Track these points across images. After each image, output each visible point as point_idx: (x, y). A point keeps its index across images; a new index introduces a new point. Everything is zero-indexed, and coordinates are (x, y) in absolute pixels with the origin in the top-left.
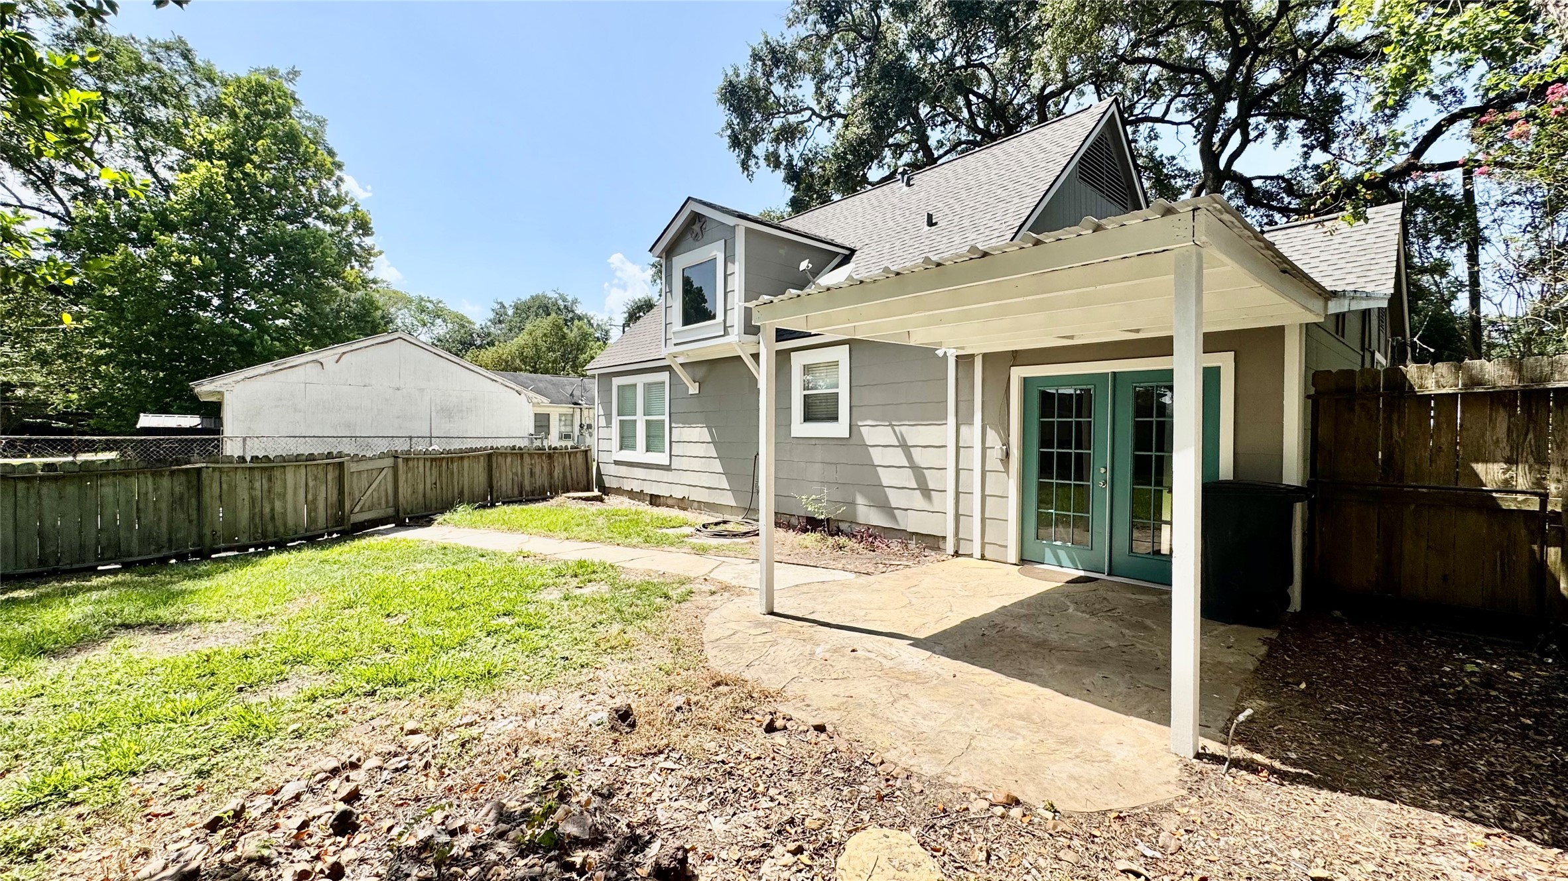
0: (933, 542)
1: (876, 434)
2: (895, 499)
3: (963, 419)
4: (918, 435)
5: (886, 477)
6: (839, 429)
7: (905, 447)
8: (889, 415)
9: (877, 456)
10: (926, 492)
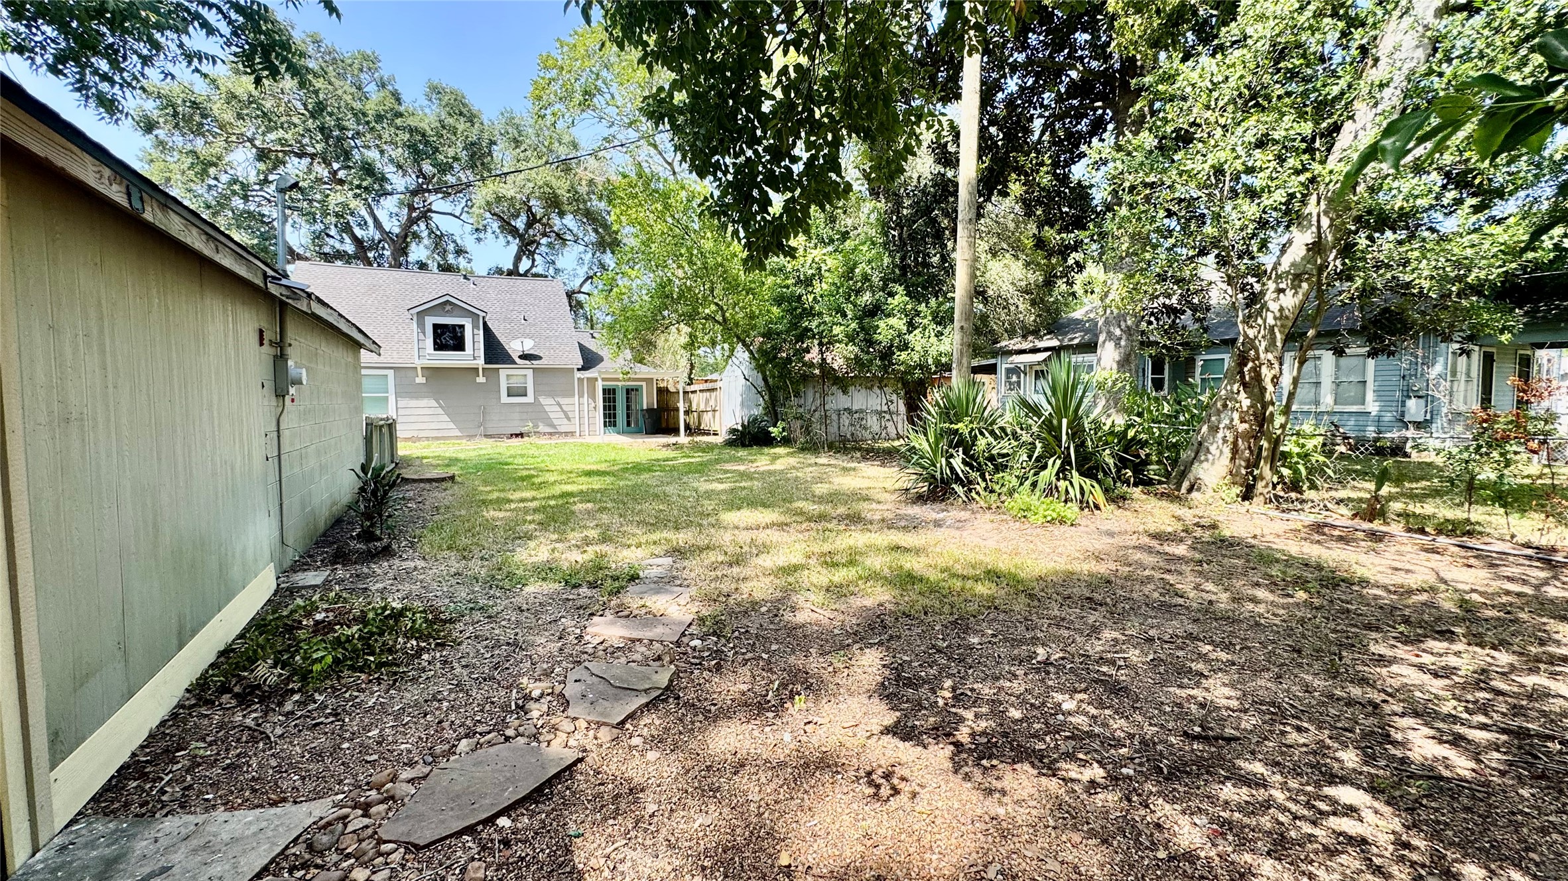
0: (572, 433)
1: (545, 401)
2: (556, 422)
3: (581, 396)
4: (563, 401)
5: (552, 415)
6: (530, 399)
7: (559, 405)
8: (552, 394)
9: (547, 409)
10: (569, 419)
